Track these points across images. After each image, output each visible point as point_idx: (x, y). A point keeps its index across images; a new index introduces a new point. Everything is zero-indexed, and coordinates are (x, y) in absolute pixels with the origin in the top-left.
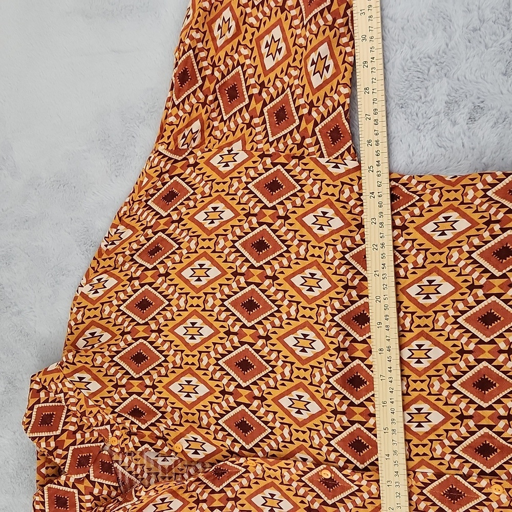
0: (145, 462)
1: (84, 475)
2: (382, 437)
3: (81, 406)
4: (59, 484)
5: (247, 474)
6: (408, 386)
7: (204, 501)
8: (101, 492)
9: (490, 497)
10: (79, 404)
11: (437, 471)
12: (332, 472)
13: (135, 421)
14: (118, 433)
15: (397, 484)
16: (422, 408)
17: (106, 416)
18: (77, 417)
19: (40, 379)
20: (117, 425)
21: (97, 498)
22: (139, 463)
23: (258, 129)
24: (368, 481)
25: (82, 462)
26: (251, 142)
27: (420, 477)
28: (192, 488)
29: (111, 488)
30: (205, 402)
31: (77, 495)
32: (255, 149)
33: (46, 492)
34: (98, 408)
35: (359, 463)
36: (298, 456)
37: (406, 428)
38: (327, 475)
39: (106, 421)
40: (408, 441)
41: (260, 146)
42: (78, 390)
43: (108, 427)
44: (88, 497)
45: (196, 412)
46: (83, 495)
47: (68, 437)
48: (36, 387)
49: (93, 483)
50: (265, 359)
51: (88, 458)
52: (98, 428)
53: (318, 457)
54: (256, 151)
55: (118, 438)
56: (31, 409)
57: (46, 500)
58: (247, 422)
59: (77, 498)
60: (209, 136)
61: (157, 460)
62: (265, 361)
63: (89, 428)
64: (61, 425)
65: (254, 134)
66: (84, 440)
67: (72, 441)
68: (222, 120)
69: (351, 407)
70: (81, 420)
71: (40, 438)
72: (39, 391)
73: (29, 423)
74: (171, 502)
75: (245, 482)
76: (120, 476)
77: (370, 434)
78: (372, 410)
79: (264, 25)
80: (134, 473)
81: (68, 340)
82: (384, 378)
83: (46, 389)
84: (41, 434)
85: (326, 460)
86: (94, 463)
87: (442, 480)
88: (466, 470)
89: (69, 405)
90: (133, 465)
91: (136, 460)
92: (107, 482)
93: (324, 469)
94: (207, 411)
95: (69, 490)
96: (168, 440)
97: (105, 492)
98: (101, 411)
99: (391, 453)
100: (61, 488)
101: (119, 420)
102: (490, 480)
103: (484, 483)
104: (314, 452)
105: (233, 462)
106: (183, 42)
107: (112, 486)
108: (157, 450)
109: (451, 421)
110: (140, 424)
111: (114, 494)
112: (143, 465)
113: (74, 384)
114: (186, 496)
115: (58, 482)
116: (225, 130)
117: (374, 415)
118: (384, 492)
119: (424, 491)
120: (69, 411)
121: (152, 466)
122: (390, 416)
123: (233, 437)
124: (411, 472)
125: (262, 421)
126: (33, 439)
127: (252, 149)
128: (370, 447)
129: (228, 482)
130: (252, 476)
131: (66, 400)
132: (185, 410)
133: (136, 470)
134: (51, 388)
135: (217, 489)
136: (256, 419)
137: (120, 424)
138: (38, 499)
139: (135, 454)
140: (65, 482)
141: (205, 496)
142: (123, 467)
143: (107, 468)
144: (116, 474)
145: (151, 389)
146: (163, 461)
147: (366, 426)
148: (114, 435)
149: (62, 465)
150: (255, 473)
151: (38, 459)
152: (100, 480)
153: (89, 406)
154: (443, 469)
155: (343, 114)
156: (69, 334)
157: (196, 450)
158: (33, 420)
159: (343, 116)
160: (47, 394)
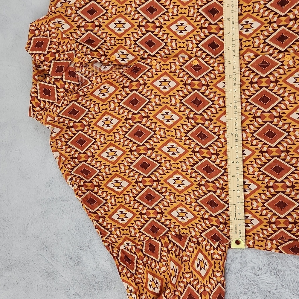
0: (94, 69)
1: (60, 77)
2: (227, 38)
3: (59, 39)
4: (46, 82)
5: (151, 70)
6: (242, 9)
7: (127, 87)
8: (69, 87)
9: (283, 63)
10: (58, 37)
11: (255, 54)
12: (199, 61)
13: (89, 46)
14: (79, 55)
15: (234, 62)
16: (249, 21)
17: (72, 45)
18: (56, 46)
19: (35, 24)
20: (78, 50)
21: (67, 91)
22: (91, 70)
24: (218, 63)
25: (59, 70)
27: (247, 59)
28: (121, 80)
29: (75, 85)
30: (129, 33)
31: (55, 88)
33: (38, 86)
34: (68, 40)
35: (213, 55)
36: (180, 56)
37: (240, 33)
38: (195, 63)
39: (72, 48)
40: (240, 40)
42: (57, 28)
43: (74, 52)
44: (62, 90)
45: (124, 38)
46: (59, 88)
47: (51, 56)
48: (33, 28)
49: (65, 82)
50: (163, 5)
51: (62, 68)
52: (68, 53)
53: (191, 55)
55: (79, 57)
56: (30, 39)
57: (38, 90)
58: (152, 41)
59: (56, 90)
61: (101, 68)
62: (163, 6)
63: (63, 52)
64: (47, 49)
66: (60, 58)
67: (53, 58)
69: (210, 25)
70: (58, 48)
71: (36, 54)
72: (35, 30)
73: (29, 47)
74: (109, 88)
75: (150, 74)
76: (80, 79)
77: (220, 39)
78: (221, 26)
80: (88, 77)
81: (51, 5)
82: (229, 5)
83: (39, 30)
84: (36, 52)
85: (196, 56)
86: (65, 71)
87: (258, 58)
88: (271, 51)
89: (51, 38)
90: (87, 72)
91: (89, 69)
92: (73, 82)
93: (194, 59)
94: (130, 38)
95: (51, 85)
96: (107, 56)
97: (71, 87)
98: (70, 41)
99: (231, 46)
100: (47, 84)
101: (80, 47)
102: (284, 54)
103: (281, 55)
104: (189, 52)
105: (144, 63)
107: (76, 84)
108: (101, 62)
109: (264, 25)
110: (92, 48)
111: (76, 88)
112: (93, 71)
113: (55, 25)
114: (117, 84)
115: (45, 81)
117: (223, 29)
118: (227, 68)
119: (248, 66)
120: (51, 41)
121: (98, 71)
122: (232, 26)
123: (144, 49)
124: (242, 57)
125: (161, 40)
126: (32, 54)
128: (220, 46)
129: (141, 75)
130: (154, 71)
131: (50, 35)
132: (118, 38)
133: (89, 75)
134: (41, 29)
135: (134, 80)
136: (157, 39)
137: (80, 50)
138: (33, 90)
139: (89, 66)
140: (49, 81)
141: (128, 84)
142: (82, 74)
143: (73, 74)
144: (78, 78)
145: (99, 28)
146: (105, 68)
147: (218, 35)
148: (77, 56)
149: (48, 70)
150: (156, 69)
151: (33, 71)
152: (68, 81)
153: (63, 39)
154: (259, 52)
156: (51, 2)
157: (123, 58)
158: (31, 46)
160: (39, 32)
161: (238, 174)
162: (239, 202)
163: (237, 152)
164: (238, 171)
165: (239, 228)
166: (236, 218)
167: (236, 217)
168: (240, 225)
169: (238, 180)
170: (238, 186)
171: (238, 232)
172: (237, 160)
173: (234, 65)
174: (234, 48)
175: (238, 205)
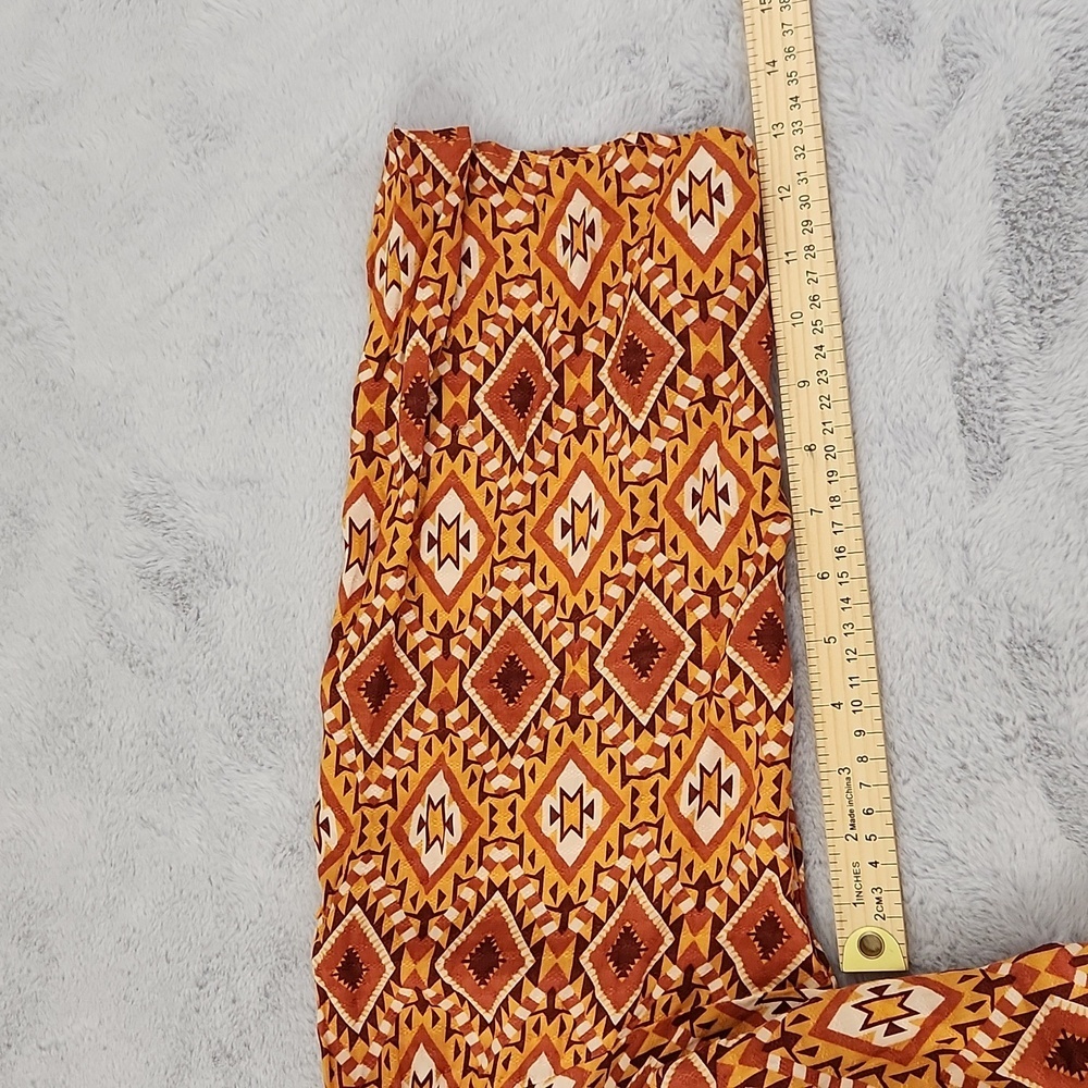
2: (758, 24)
23: (576, 1011)
26: (567, 1048)
32: (583, 1056)
41: (593, 1044)
54: (588, 1059)
60: (464, 1075)
65: (569, 1024)
68: (483, 1024)
79: (533, 779)
99: (780, 56)
106: (334, 892)
116: (496, 1047)
127: (577, 1059)
155: (778, 885)
159: (780, 891)
161: (848, 630)
162: (861, 759)
163: (837, 528)
164: (847, 617)
165: (870, 878)
166: (853, 833)
167: (853, 827)
168: (875, 864)
169: (851, 656)
170: (854, 681)
171: (870, 898)
172: (842, 565)
173: (798, 139)
174: (792, 65)
175: (860, 773)
